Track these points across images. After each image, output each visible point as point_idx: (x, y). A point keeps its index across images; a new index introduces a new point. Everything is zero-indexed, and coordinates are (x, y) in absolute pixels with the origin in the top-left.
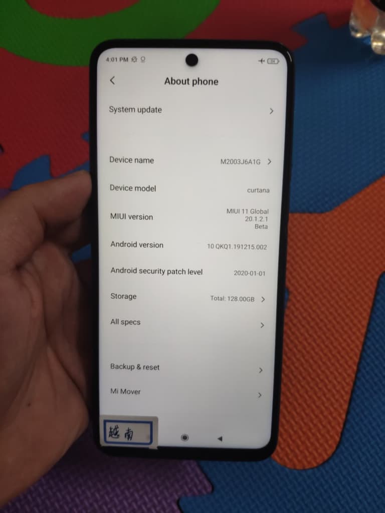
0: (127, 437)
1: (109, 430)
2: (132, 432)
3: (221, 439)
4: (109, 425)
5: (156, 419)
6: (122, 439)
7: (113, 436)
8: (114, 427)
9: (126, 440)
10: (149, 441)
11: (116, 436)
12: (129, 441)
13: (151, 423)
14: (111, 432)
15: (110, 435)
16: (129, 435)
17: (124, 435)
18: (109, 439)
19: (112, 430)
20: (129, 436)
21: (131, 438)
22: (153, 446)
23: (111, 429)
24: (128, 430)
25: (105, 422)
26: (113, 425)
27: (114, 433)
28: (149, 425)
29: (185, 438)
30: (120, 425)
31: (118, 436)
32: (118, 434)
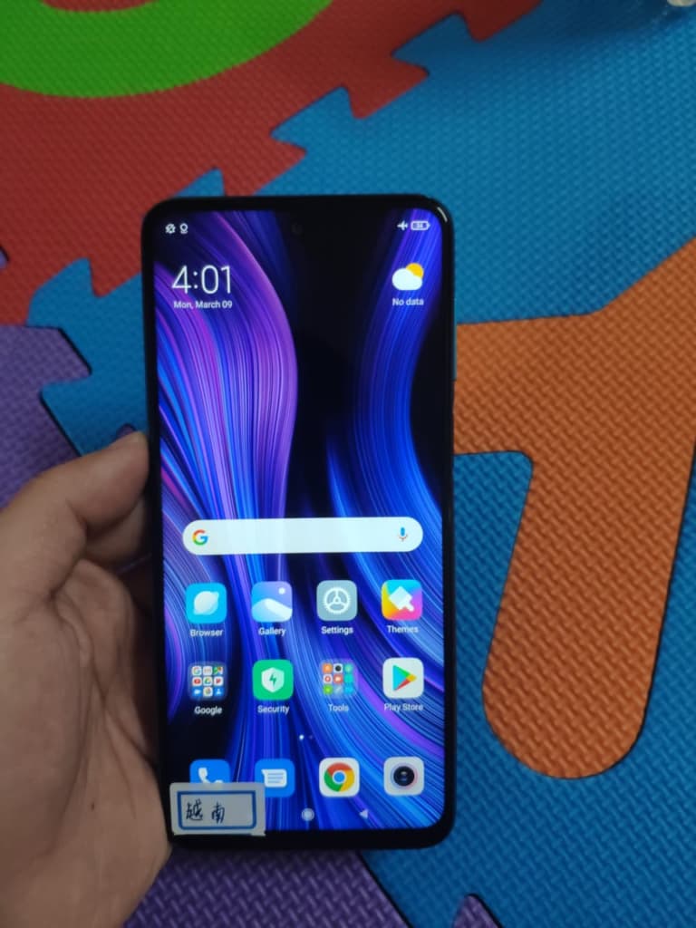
0: (215, 818)
1: (187, 808)
2: (223, 809)
4: (184, 798)
6: (207, 821)
7: (194, 817)
8: (194, 803)
9: (213, 823)
10: (250, 823)
11: (198, 817)
12: (220, 824)
13: (253, 795)
14: (189, 811)
15: (189, 817)
16: (218, 814)
17: (211, 815)
18: (186, 822)
19: (191, 808)
20: (218, 816)
21: (222, 819)
22: (257, 832)
23: (189, 805)
24: (217, 806)
25: (180, 794)
26: (192, 799)
27: (196, 812)
28: (250, 796)
30: (202, 797)
31: (201, 816)
32: (201, 813)
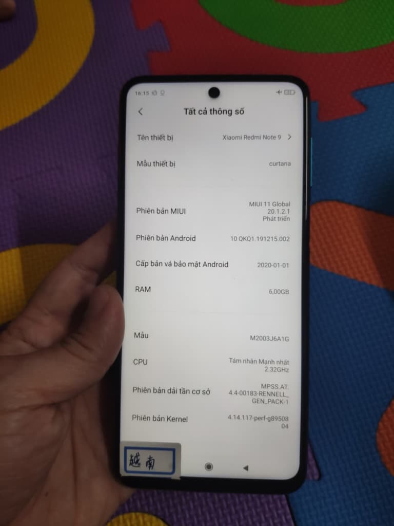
0: (148, 465)
1: (130, 458)
2: (154, 460)
3: (246, 468)
4: (129, 452)
5: (179, 446)
6: (143, 468)
7: (134, 464)
8: (135, 455)
9: (147, 469)
10: (171, 471)
11: (137, 465)
12: (151, 470)
13: (173, 450)
14: (131, 460)
15: (131, 464)
16: (150, 463)
17: (145, 465)
18: (130, 468)
19: (133, 458)
20: (150, 464)
21: (153, 468)
22: (175, 477)
23: (132, 456)
24: (150, 458)
25: (126, 448)
26: (134, 452)
27: (135, 461)
28: (171, 452)
29: (209, 467)
30: (140, 452)
31: (139, 464)
32: (139, 462)
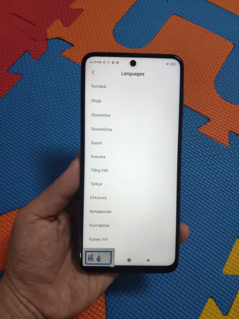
1: (88, 257)
2: (101, 257)
3: (148, 260)
4: (87, 253)
5: (114, 249)
6: (95, 261)
7: (90, 260)
8: (90, 255)
9: (97, 262)
10: (109, 263)
12: (99, 263)
13: (111, 252)
14: (89, 258)
15: (89, 260)
16: (99, 259)
17: (96, 259)
18: (88, 262)
19: (90, 257)
20: (99, 260)
22: (112, 266)
23: (89, 256)
24: (99, 256)
26: (90, 254)
27: (91, 259)
28: (110, 253)
29: (129, 260)
30: (94, 253)
31: (93, 260)
